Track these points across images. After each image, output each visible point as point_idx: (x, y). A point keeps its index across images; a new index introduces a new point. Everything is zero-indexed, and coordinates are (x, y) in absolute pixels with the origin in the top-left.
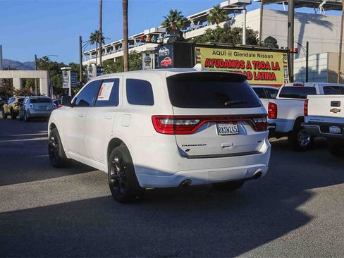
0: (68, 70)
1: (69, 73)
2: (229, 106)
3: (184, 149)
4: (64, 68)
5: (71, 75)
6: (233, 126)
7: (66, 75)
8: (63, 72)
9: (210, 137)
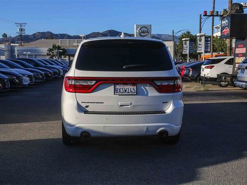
0: (187, 40)
1: (188, 42)
2: (127, 70)
3: (84, 105)
4: (184, 39)
5: (190, 44)
6: (132, 87)
7: (186, 44)
8: (184, 42)
9: (106, 97)
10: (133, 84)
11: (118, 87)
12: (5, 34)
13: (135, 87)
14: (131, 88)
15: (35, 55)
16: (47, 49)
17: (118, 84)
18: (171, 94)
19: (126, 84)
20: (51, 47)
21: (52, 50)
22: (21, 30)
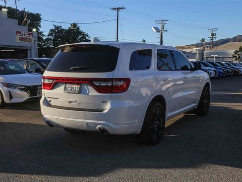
10: (78, 84)
11: (68, 86)
12: (203, 39)
13: (79, 86)
14: (76, 87)
15: (223, 57)
16: (234, 51)
17: (67, 83)
18: (110, 95)
19: (73, 83)
20: (238, 50)
21: (239, 52)
22: (213, 35)
